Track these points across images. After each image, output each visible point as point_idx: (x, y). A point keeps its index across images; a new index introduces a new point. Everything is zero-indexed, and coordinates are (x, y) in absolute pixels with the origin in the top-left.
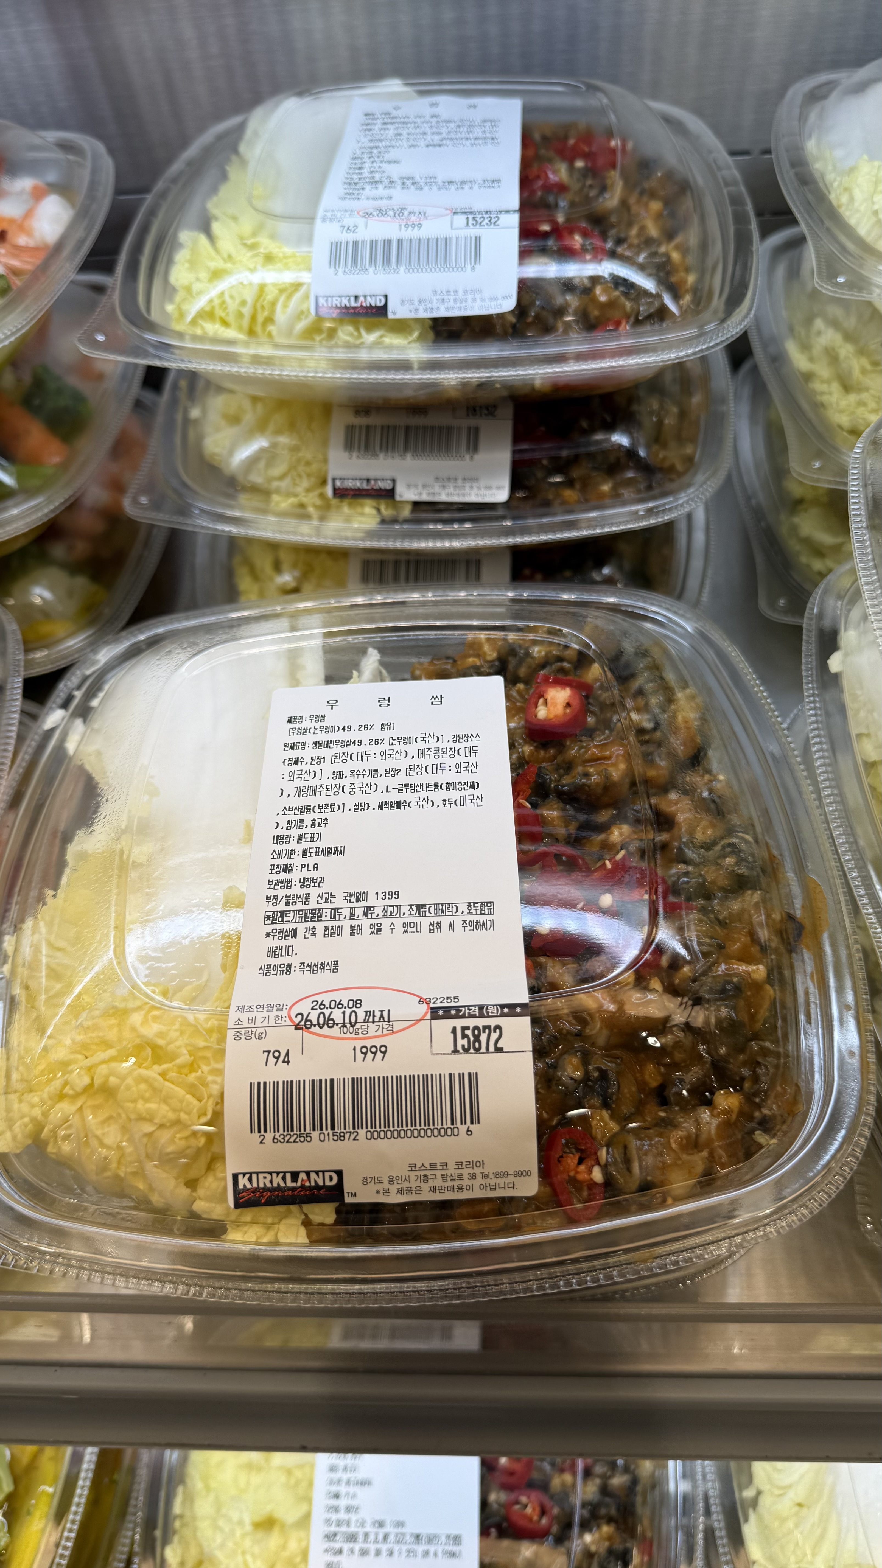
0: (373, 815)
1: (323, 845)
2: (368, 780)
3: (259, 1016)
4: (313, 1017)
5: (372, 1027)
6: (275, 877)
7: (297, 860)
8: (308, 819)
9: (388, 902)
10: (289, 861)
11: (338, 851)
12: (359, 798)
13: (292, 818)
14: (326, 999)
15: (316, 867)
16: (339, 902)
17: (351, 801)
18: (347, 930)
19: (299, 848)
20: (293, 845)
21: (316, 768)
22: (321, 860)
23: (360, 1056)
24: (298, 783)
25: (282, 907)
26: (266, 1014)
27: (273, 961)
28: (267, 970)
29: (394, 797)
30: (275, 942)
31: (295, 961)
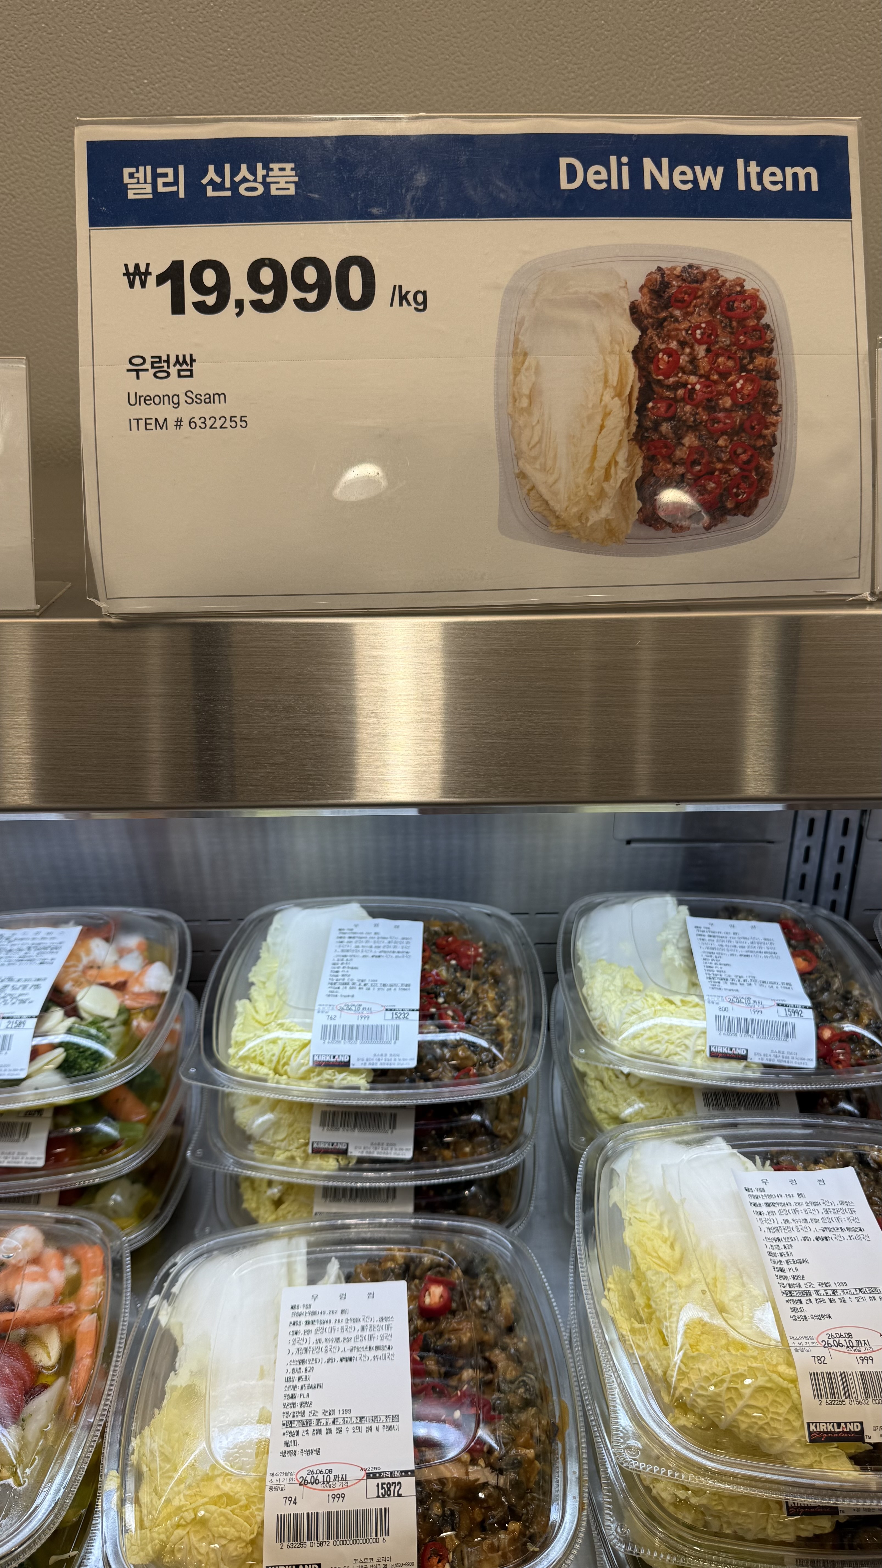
0: (337, 1365)
1: (311, 1383)
2: (334, 1344)
3: (281, 1478)
4: (308, 1479)
5: (338, 1484)
6: (287, 1401)
7: (298, 1392)
8: (303, 1367)
9: (345, 1415)
10: (294, 1392)
11: (319, 1386)
12: (329, 1355)
13: (295, 1367)
14: (315, 1469)
15: (308, 1395)
16: (320, 1416)
17: (324, 1357)
18: (324, 1431)
19: (299, 1384)
20: (296, 1383)
21: (307, 1337)
22: (310, 1391)
23: (331, 1500)
24: (297, 1346)
25: (291, 1418)
26: (285, 1477)
27: (287, 1449)
28: (284, 1454)
29: (348, 1355)
30: (287, 1438)
31: (298, 1448)
